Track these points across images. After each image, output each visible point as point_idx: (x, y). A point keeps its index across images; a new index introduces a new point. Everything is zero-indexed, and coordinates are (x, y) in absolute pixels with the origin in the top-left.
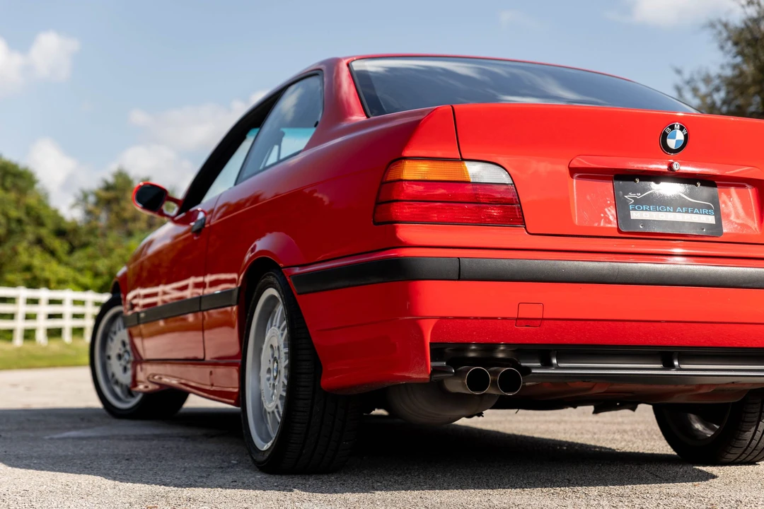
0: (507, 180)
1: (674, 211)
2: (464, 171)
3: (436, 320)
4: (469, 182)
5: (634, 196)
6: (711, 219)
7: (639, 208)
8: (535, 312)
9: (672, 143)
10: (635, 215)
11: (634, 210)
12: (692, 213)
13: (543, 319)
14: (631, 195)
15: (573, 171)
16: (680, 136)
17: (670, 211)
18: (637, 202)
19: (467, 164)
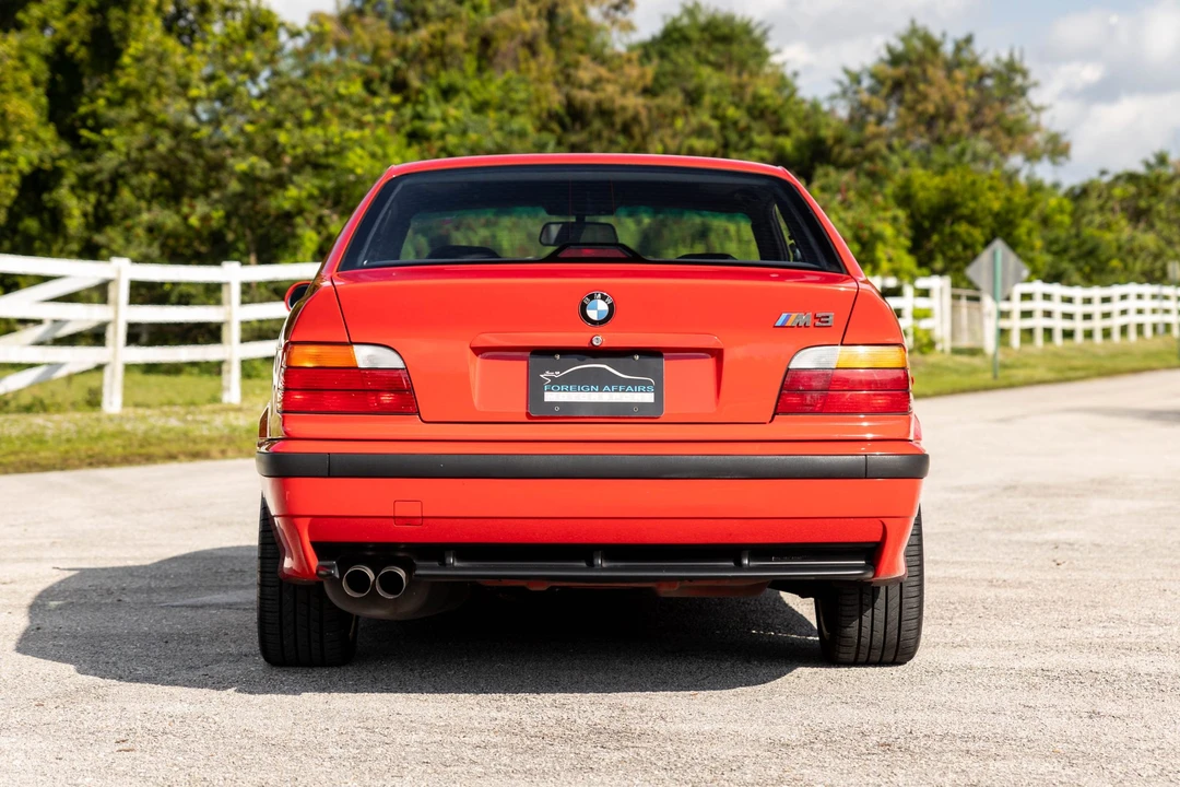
0: (399, 364)
1: (600, 390)
2: (352, 357)
3: (309, 519)
4: (357, 368)
5: (552, 374)
6: (649, 397)
7: (556, 388)
8: (413, 510)
9: (593, 314)
10: (550, 397)
11: (550, 390)
12: (623, 391)
13: (423, 517)
14: (548, 373)
15: (478, 351)
16: (603, 306)
17: (594, 391)
18: (555, 381)
19: (356, 348)
